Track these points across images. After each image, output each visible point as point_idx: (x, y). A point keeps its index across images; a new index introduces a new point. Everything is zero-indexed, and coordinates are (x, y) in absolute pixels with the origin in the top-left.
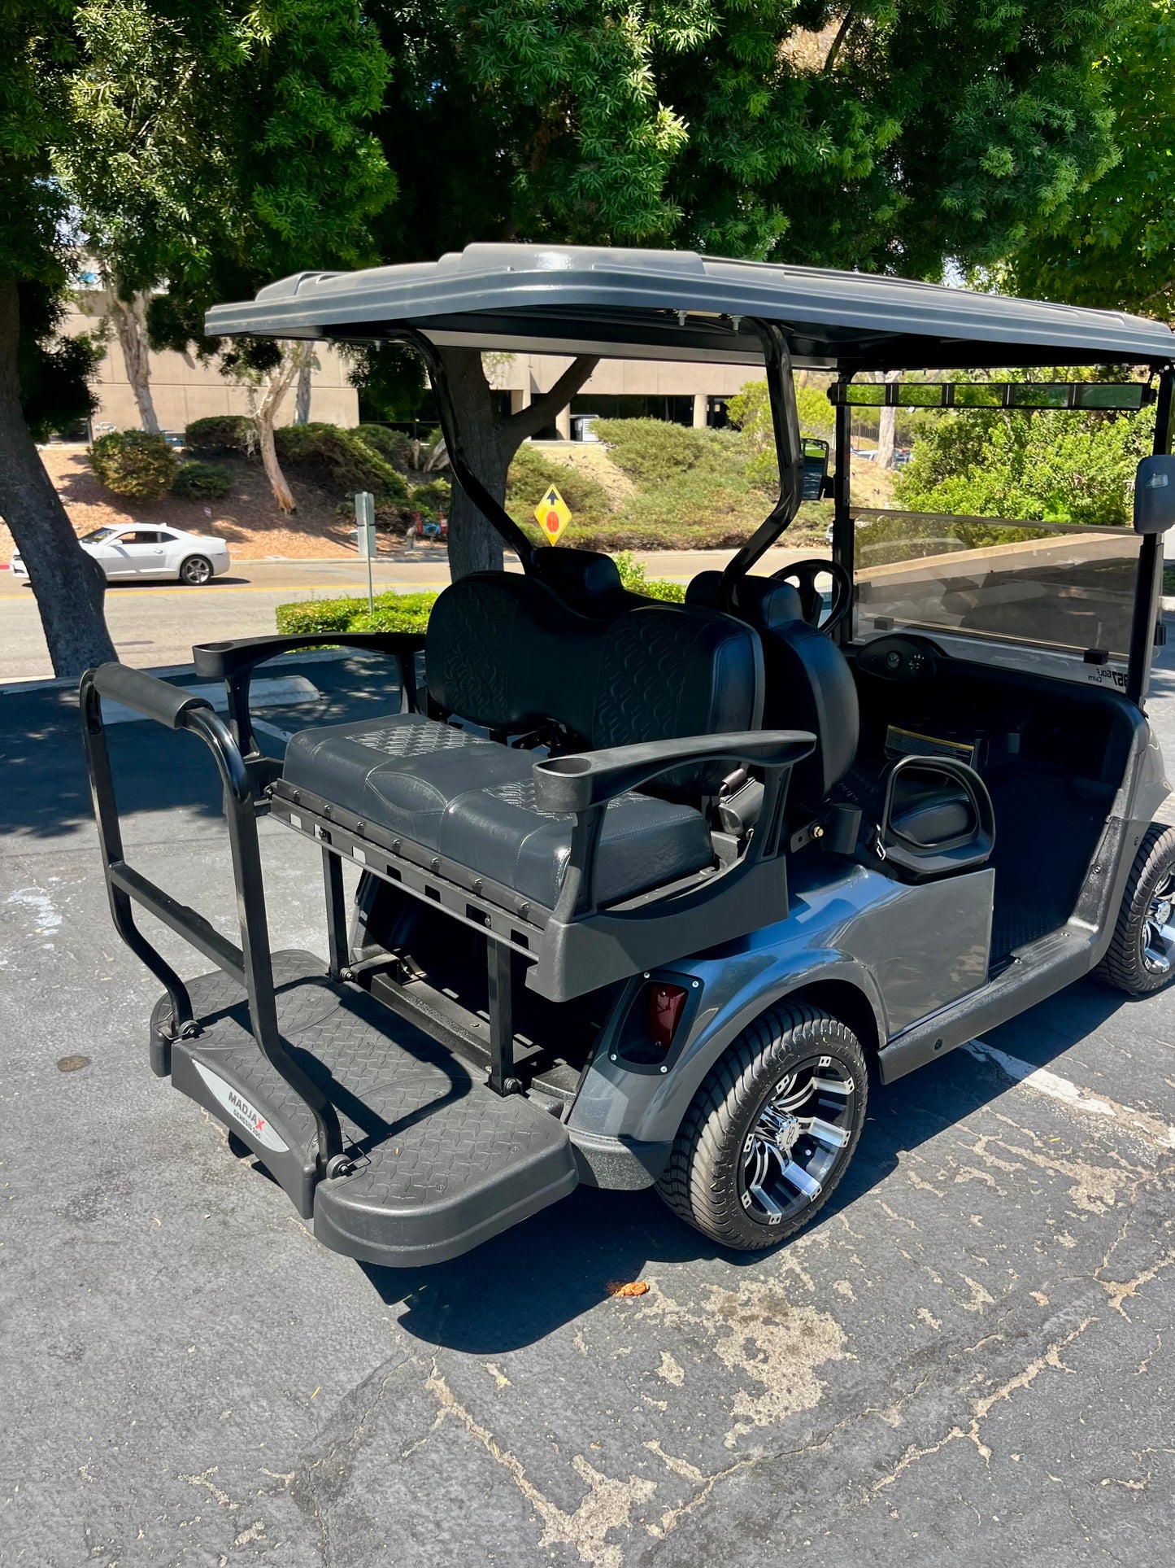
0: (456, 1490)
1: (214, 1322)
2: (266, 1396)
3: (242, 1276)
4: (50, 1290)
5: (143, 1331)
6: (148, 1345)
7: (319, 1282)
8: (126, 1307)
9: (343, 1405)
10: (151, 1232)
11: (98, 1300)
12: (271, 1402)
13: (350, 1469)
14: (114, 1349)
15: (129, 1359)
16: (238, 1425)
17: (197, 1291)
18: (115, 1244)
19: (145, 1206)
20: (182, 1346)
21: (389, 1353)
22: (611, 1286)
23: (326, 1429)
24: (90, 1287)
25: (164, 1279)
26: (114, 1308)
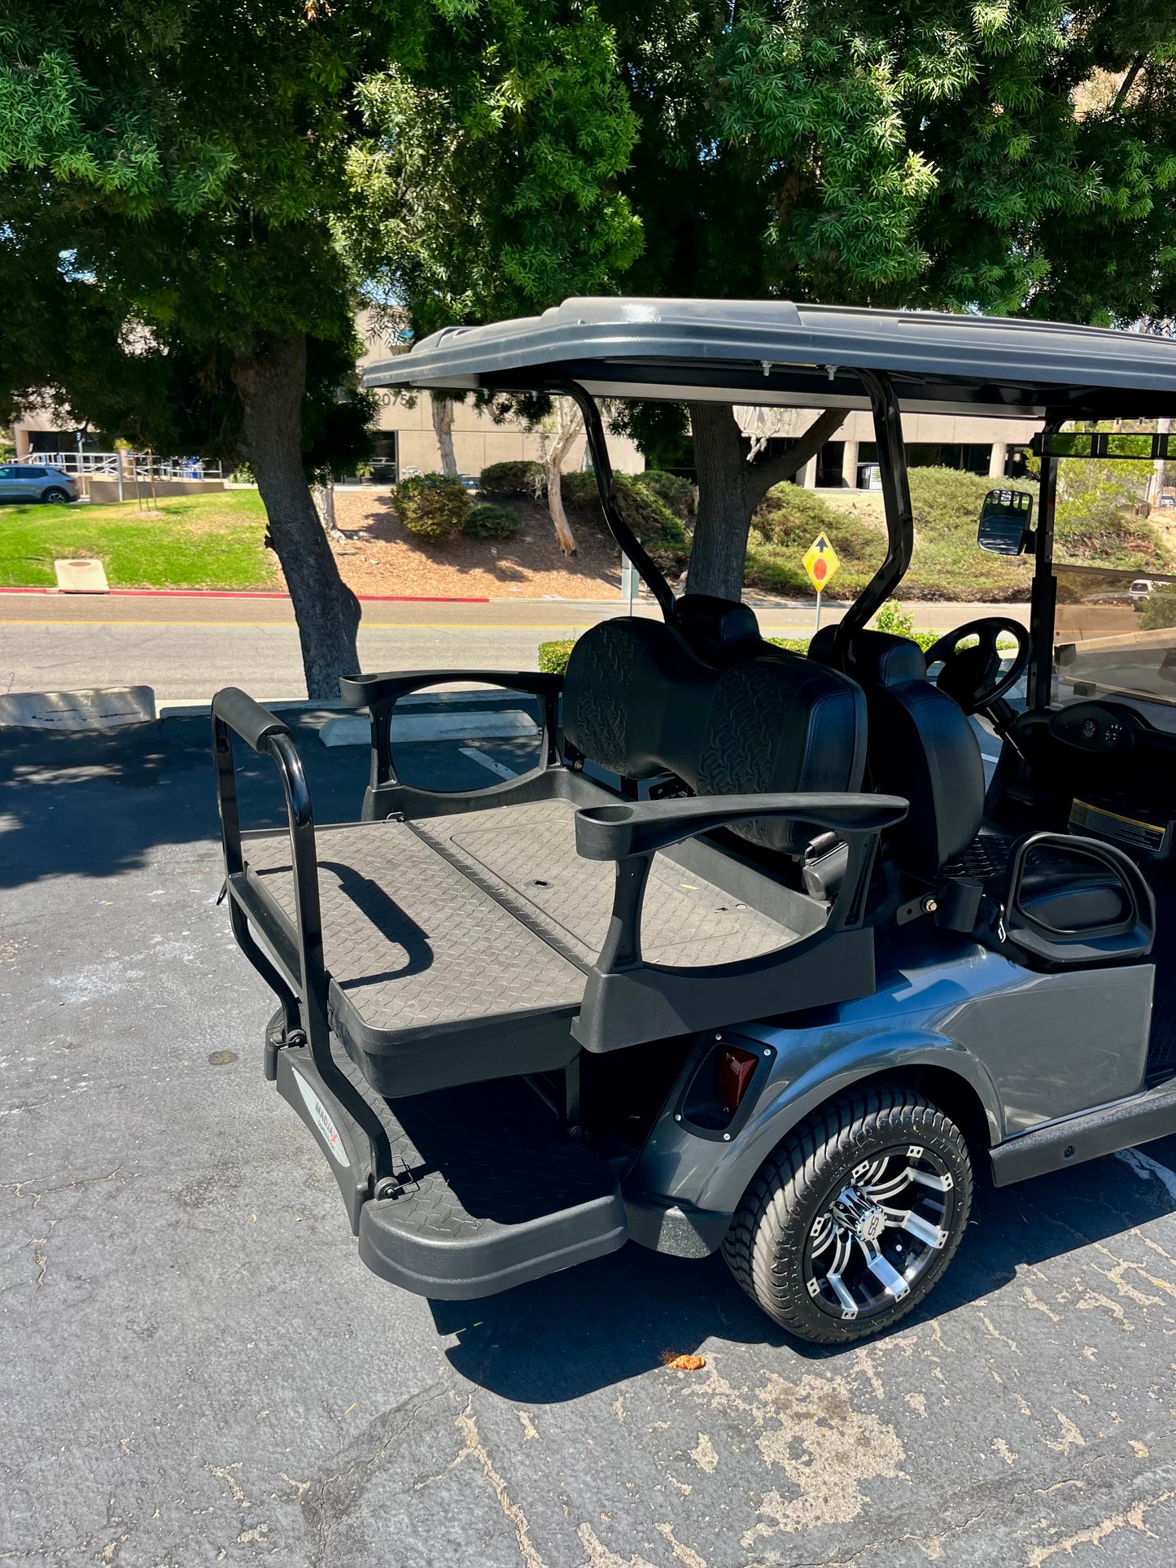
0: (456, 1532)
1: (278, 1322)
2: (305, 1404)
3: (314, 1282)
4: (144, 1267)
5: (214, 1319)
6: (214, 1333)
7: (383, 1300)
8: (205, 1294)
9: (373, 1426)
10: (246, 1227)
11: (183, 1283)
12: (308, 1410)
13: (362, 1490)
14: (183, 1332)
15: (194, 1344)
16: (272, 1426)
17: (271, 1289)
18: (212, 1232)
19: (247, 1201)
20: (244, 1340)
21: (430, 1382)
22: (665, 1355)
23: (351, 1445)
24: (179, 1270)
25: (245, 1273)
26: (194, 1293)
